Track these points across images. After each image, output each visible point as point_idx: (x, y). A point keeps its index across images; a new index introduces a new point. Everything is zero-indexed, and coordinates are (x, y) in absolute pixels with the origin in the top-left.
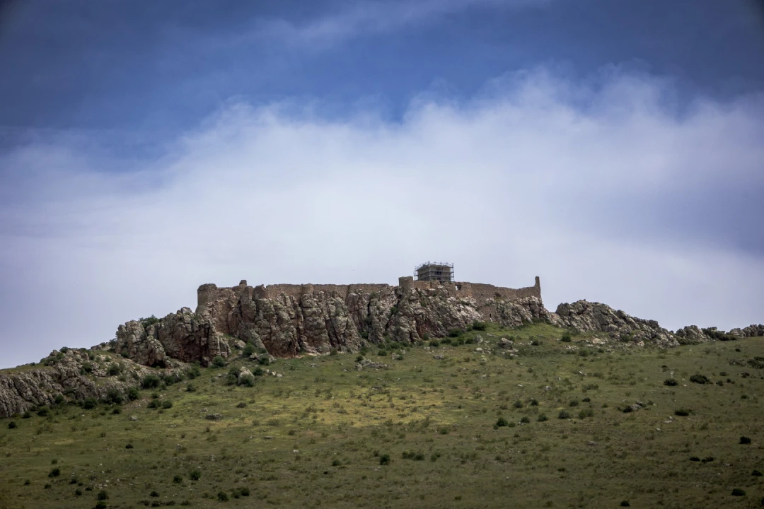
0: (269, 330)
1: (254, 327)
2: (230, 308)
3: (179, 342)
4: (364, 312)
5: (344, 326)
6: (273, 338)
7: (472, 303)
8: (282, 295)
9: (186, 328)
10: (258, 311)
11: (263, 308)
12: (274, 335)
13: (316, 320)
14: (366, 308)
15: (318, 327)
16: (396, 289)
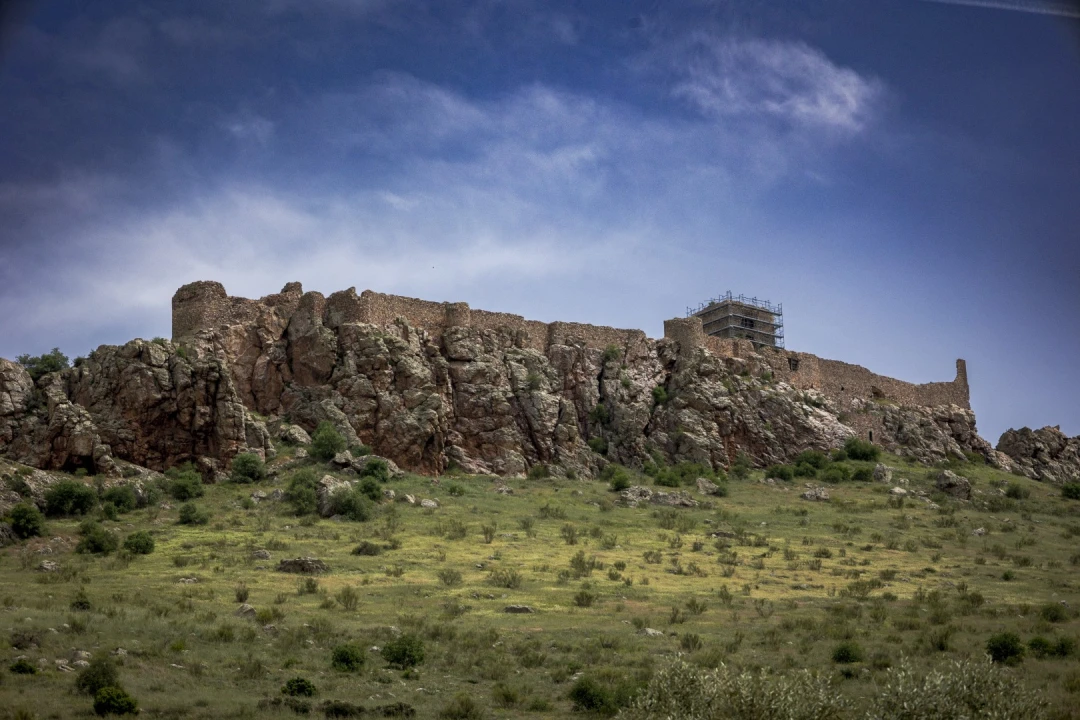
0: (373, 403)
1: (330, 395)
2: (260, 346)
3: (131, 416)
4: (591, 390)
5: (552, 415)
6: (384, 424)
7: (829, 402)
8: (397, 322)
9: (156, 378)
10: (342, 355)
11: (356, 347)
12: (387, 415)
13: (486, 391)
14: (595, 382)
15: (490, 409)
16: (661, 348)
